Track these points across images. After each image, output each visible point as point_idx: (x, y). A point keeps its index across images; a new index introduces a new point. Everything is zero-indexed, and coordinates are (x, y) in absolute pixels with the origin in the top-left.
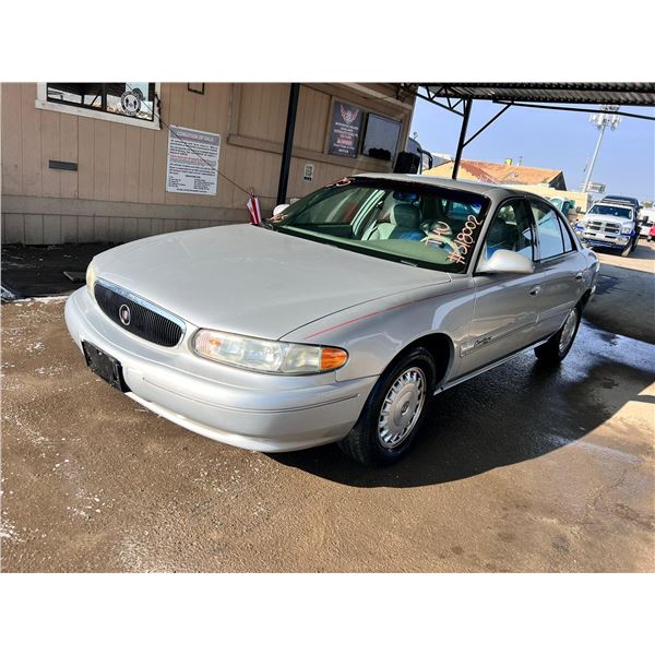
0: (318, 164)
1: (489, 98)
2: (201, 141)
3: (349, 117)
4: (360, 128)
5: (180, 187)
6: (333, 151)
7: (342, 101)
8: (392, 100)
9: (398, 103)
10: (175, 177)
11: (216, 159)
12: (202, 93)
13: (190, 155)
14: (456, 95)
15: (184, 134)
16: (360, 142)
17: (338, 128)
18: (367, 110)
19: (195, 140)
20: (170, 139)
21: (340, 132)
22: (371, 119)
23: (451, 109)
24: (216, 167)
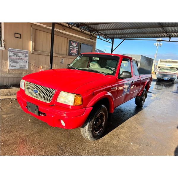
0: (65, 58)
1: (118, 38)
2: (21, 53)
3: (74, 44)
4: (79, 48)
5: (14, 67)
6: (70, 54)
7: (72, 40)
8: (89, 39)
9: (91, 40)
10: (12, 64)
11: (28, 58)
12: (20, 38)
13: (17, 57)
14: (109, 38)
15: (14, 51)
16: (79, 52)
17: (71, 48)
18: (80, 42)
19: (19, 52)
20: (9, 53)
21: (72, 49)
22: (82, 45)
23: (107, 41)
24: (28, 61)
